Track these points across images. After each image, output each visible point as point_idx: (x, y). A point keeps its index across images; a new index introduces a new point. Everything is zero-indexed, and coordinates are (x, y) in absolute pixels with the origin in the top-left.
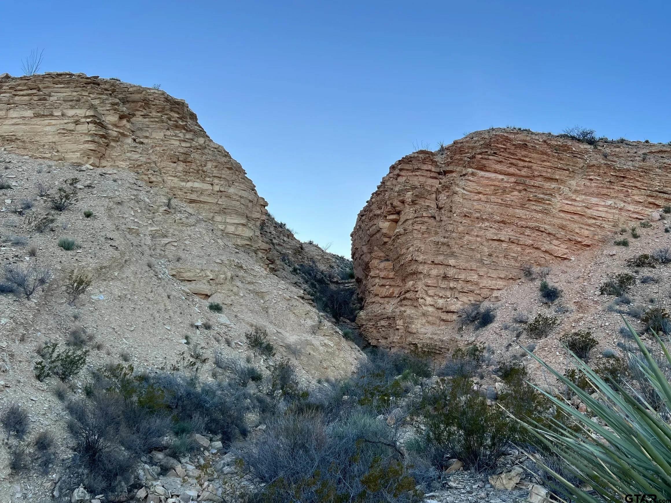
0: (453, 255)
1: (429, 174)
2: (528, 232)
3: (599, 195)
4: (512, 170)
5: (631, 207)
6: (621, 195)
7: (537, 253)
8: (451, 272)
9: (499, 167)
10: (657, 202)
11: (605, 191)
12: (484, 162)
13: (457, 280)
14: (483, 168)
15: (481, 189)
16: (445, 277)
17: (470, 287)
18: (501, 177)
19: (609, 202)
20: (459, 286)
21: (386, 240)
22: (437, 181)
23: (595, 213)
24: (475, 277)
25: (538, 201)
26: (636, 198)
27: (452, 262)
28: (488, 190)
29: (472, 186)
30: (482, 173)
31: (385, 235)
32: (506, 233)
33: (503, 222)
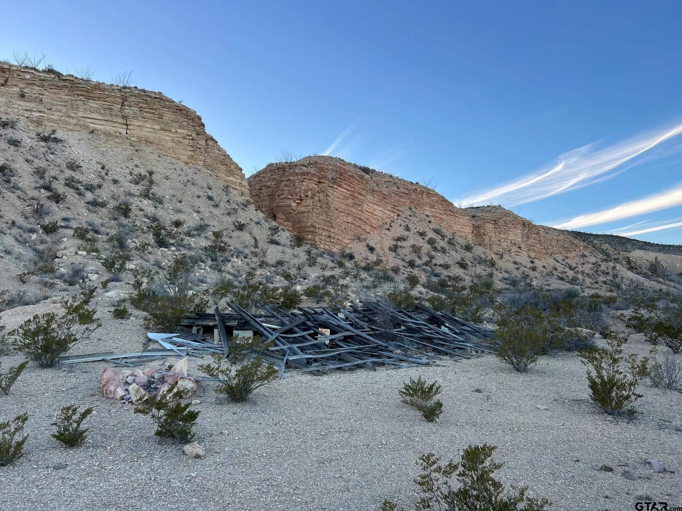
0: (332, 227)
1: (314, 182)
2: (357, 220)
3: (377, 205)
4: (349, 188)
5: (387, 212)
6: (385, 206)
7: (360, 229)
8: (332, 235)
9: (345, 186)
10: (395, 211)
11: (379, 203)
12: (341, 183)
13: (334, 238)
14: (340, 186)
15: (339, 196)
16: (329, 237)
17: (339, 242)
18: (345, 191)
19: (381, 209)
20: (335, 241)
21: (292, 212)
22: (317, 186)
23: (377, 214)
24: (341, 238)
25: (359, 205)
26: (389, 208)
27: (332, 230)
28: (342, 197)
29: (336, 194)
30: (339, 188)
31: (293, 210)
32: (350, 219)
33: (348, 214)
